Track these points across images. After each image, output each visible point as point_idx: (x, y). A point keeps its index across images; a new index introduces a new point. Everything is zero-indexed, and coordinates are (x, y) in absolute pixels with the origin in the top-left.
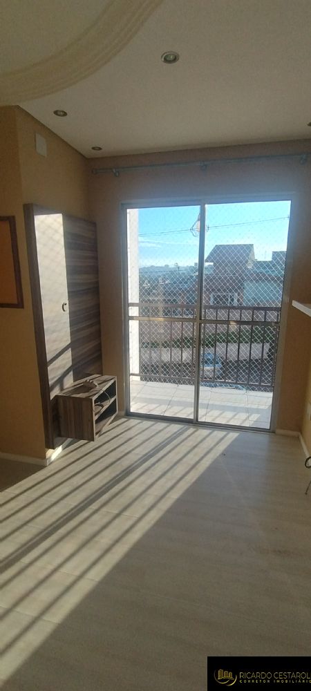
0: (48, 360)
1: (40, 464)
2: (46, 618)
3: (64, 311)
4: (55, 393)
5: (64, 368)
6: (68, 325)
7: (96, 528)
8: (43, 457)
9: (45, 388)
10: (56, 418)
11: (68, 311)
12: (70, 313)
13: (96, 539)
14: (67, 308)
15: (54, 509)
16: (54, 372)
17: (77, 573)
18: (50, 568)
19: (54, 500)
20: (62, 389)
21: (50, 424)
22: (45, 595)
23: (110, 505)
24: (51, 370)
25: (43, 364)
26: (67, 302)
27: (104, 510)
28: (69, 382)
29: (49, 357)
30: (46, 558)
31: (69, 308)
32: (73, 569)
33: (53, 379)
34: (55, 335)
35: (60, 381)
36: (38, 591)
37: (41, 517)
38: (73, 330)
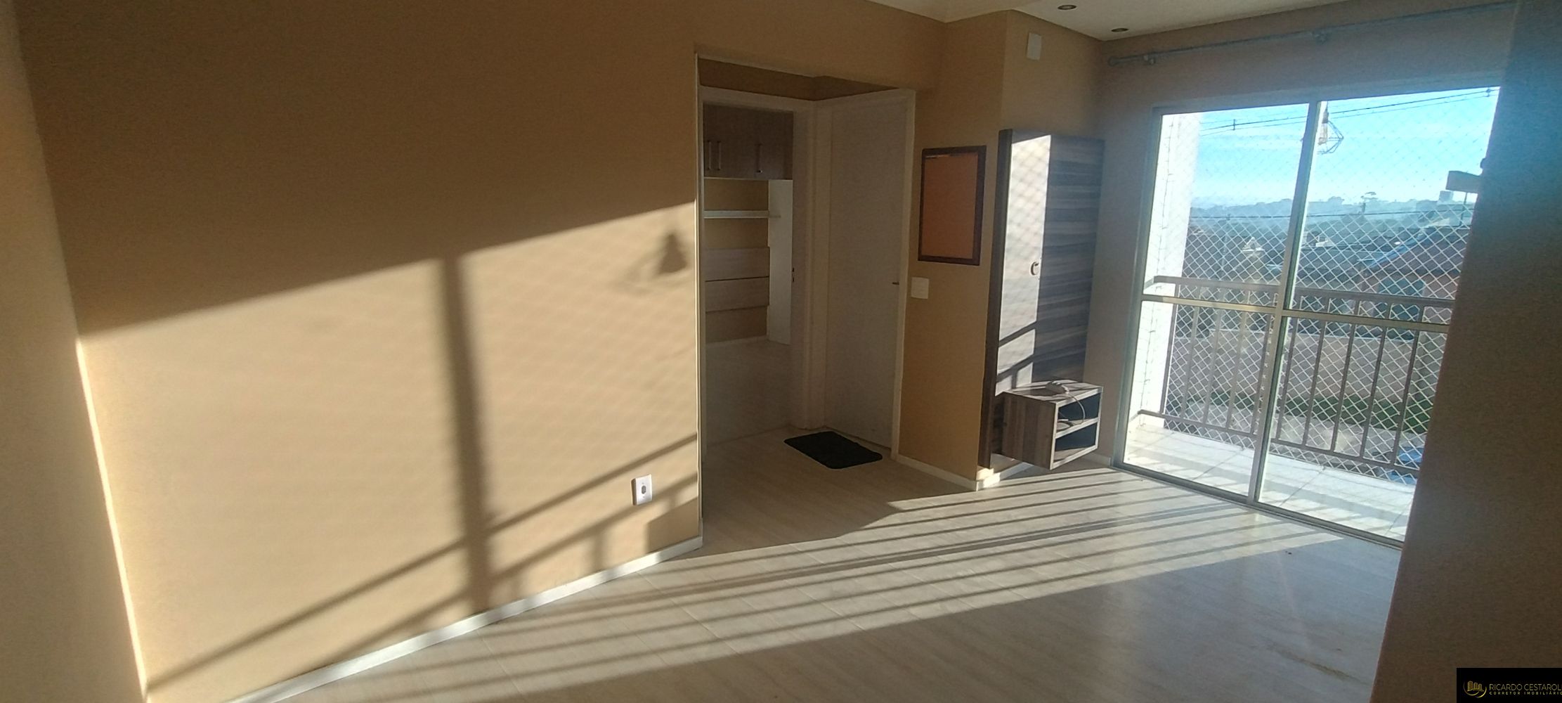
0: (999, 339)
1: (967, 483)
3: (1033, 273)
4: (1003, 387)
5: (1022, 354)
6: (1037, 294)
8: (974, 478)
9: (991, 377)
10: (999, 424)
11: (1039, 275)
12: (1041, 278)
14: (1038, 269)
15: (980, 531)
16: (1008, 356)
20: (1014, 387)
21: (988, 432)
24: (1003, 353)
25: (993, 343)
26: (1040, 261)
27: (1049, 549)
28: (1026, 379)
29: (1002, 335)
31: (1041, 272)
33: (1004, 366)
34: (1014, 306)
35: (1014, 371)
37: (964, 532)
38: (1042, 304)
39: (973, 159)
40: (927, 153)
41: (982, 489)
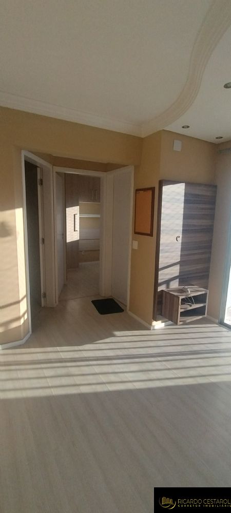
0: (159, 268)
1: (148, 327)
2: (107, 385)
3: (177, 241)
4: (161, 288)
5: (172, 275)
6: (180, 250)
7: (154, 368)
8: (151, 324)
9: (157, 284)
10: (160, 303)
12: (182, 243)
13: (150, 372)
14: (180, 240)
15: (140, 350)
16: (163, 276)
17: (131, 379)
18: (122, 370)
19: (143, 346)
20: (167, 288)
21: (156, 306)
22: (113, 378)
23: (168, 362)
24: (161, 274)
25: (156, 269)
26: (181, 236)
27: (164, 363)
28: (175, 285)
29: (160, 266)
30: (123, 366)
31: (182, 240)
32: (130, 377)
33: (162, 279)
35: (167, 282)
36: (111, 375)
37: (133, 349)
38: (182, 254)
39: (150, 192)
40: (137, 191)
41: (154, 329)
